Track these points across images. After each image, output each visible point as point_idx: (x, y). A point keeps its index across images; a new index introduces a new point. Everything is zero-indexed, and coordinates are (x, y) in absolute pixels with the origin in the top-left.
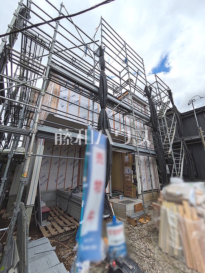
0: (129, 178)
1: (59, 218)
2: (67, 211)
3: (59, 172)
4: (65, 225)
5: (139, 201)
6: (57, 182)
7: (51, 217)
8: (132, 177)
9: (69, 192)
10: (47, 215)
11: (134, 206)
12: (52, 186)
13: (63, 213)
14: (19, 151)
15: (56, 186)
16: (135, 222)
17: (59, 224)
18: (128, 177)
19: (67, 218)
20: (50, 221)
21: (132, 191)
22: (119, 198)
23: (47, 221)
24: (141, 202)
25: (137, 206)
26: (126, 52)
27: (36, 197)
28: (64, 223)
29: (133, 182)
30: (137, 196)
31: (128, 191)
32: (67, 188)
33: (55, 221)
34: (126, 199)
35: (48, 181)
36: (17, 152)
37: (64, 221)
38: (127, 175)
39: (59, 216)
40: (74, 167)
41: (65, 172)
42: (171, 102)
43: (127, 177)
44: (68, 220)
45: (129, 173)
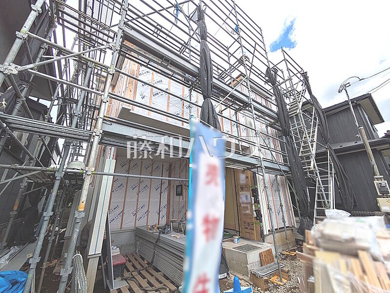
0: (248, 209)
1: (140, 273)
2: (152, 262)
3: (139, 201)
4: (150, 288)
5: (266, 246)
6: (136, 217)
7: (128, 272)
8: (254, 207)
9: (156, 232)
10: (121, 269)
11: (259, 255)
12: (129, 223)
13: (147, 266)
14: (73, 167)
15: (134, 222)
16: (265, 283)
17: (140, 286)
18: (247, 207)
19: (154, 274)
20: (126, 280)
21: (253, 229)
22: (232, 241)
23: (122, 280)
24: (269, 248)
25: (265, 255)
26: (236, 17)
27: (104, 240)
28: (149, 283)
29: (255, 215)
30: (262, 237)
31: (247, 230)
32: (152, 226)
33: (134, 279)
34: (244, 243)
35: (123, 215)
36: (71, 169)
37: (148, 280)
38: (245, 205)
39: (141, 270)
40: (161, 192)
41: (148, 200)
42: (307, 91)
43: (244, 207)
44: (156, 277)
45: (248, 202)
